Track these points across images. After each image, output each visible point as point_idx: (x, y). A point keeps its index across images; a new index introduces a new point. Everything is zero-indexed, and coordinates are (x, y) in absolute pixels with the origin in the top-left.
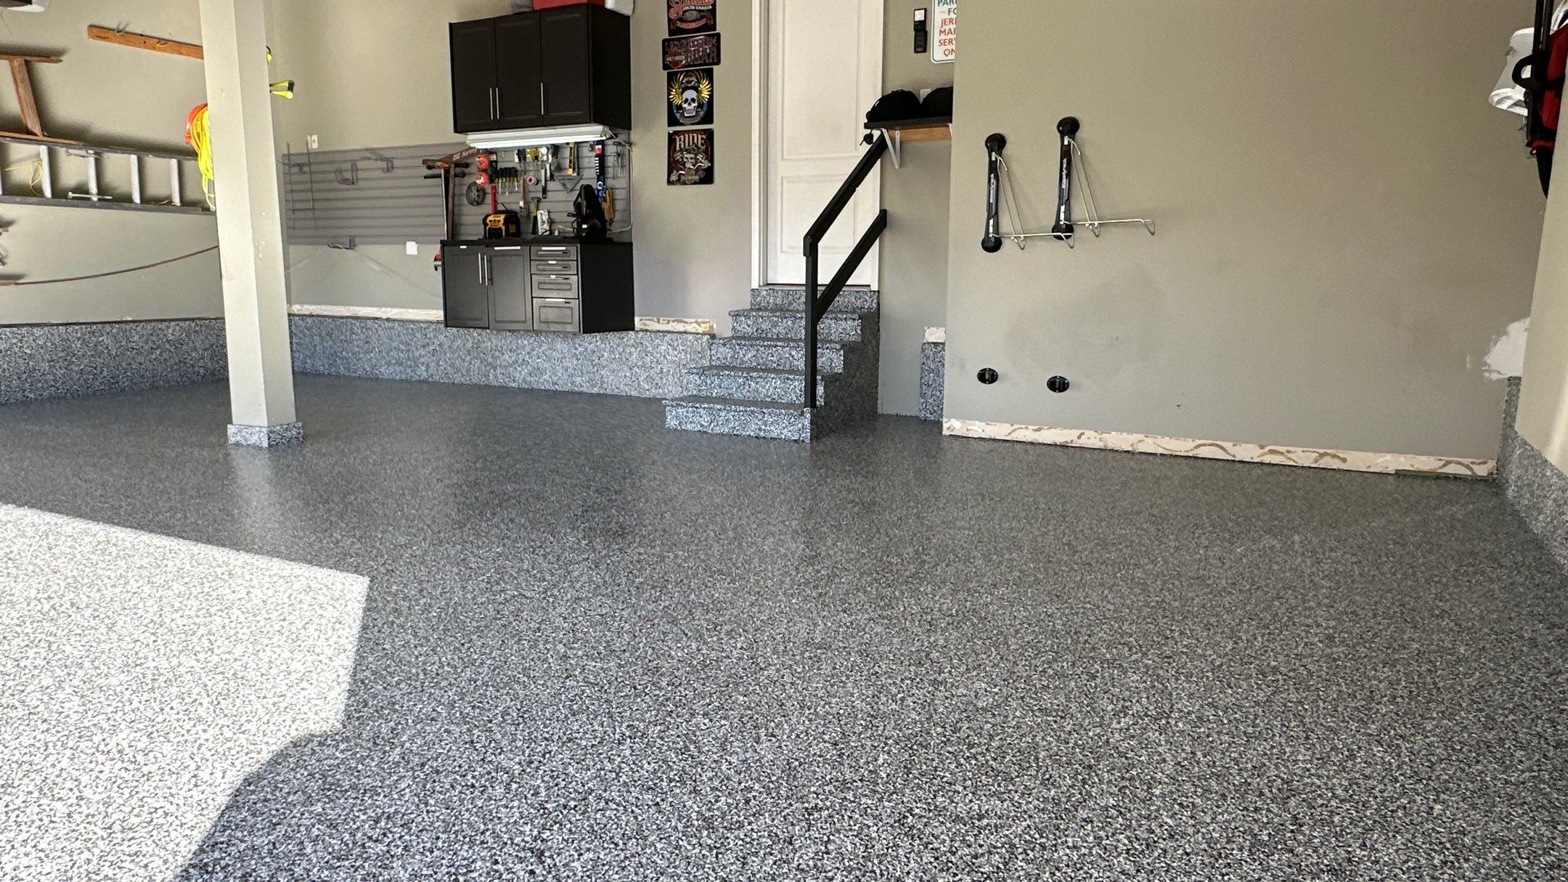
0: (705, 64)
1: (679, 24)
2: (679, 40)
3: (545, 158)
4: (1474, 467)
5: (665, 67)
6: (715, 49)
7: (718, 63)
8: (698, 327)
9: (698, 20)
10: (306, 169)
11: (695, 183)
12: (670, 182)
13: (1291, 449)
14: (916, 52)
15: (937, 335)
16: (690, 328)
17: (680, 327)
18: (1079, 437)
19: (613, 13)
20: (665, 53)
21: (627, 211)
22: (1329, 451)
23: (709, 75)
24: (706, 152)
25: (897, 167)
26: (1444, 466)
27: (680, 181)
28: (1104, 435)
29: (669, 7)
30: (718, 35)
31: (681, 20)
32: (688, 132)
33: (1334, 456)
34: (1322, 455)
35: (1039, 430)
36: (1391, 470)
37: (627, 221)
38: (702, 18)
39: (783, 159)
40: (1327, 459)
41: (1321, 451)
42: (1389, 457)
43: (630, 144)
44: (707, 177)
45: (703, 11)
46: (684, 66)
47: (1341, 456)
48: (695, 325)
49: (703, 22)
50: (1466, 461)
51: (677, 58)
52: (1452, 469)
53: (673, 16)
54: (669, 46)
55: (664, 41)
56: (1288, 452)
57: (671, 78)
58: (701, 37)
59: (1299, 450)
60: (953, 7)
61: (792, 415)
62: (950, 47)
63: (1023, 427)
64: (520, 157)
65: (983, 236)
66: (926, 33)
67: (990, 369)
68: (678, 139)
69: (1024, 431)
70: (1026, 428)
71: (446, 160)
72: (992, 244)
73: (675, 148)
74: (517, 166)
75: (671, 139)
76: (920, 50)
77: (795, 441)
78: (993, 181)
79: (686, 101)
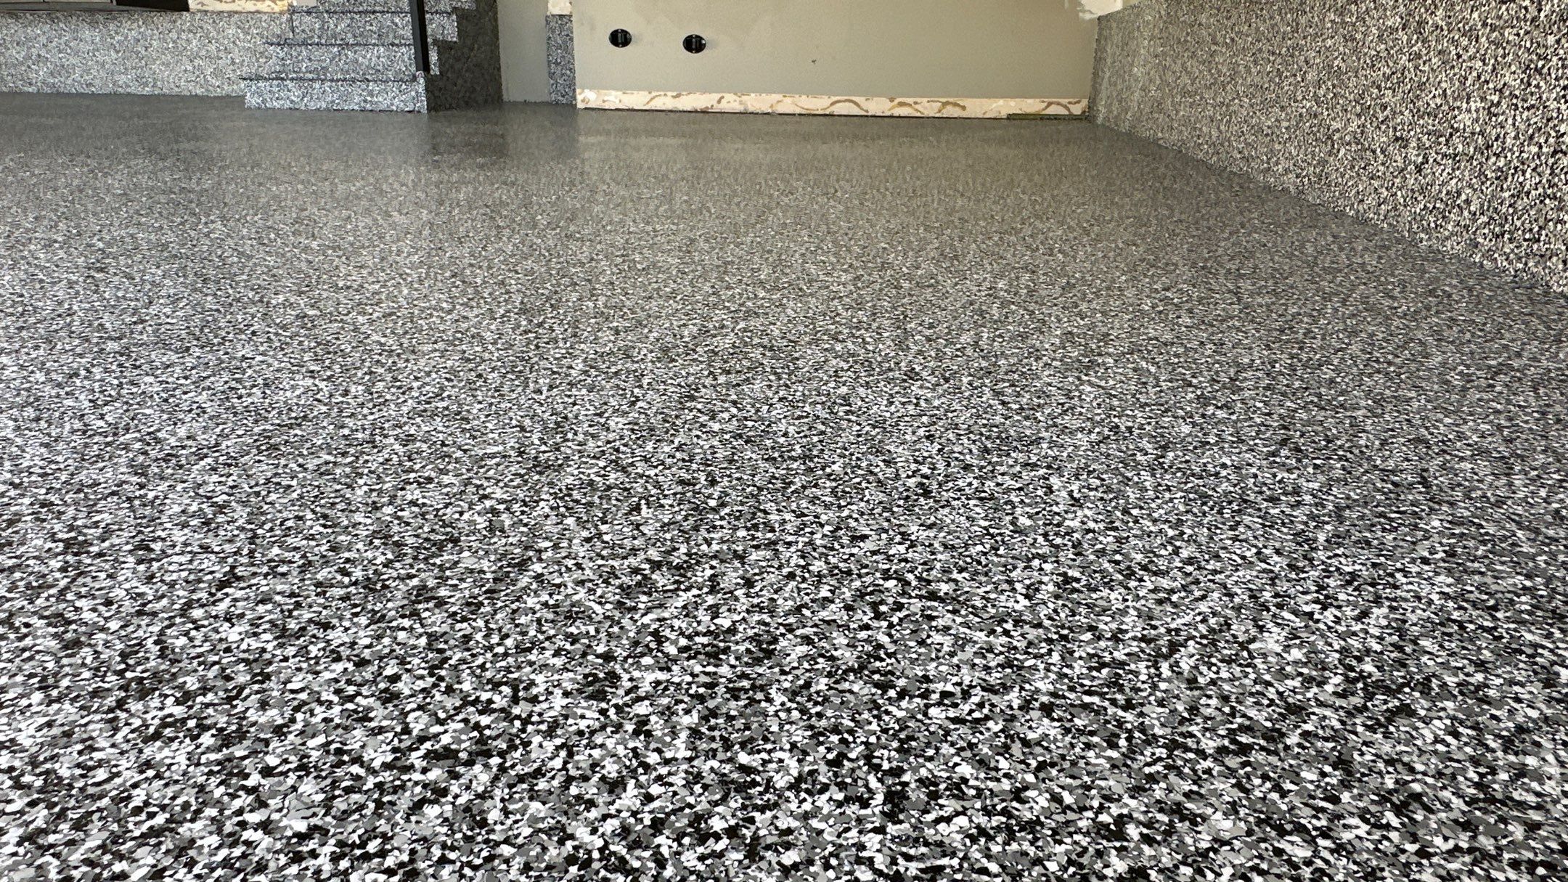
4: (1070, 106)
8: (273, 5)
13: (918, 100)
15: (562, 5)
16: (263, 7)
17: (250, 6)
18: (719, 102)
22: (951, 100)
26: (1047, 107)
28: (744, 98)
33: (956, 105)
34: (945, 104)
35: (678, 96)
36: (1004, 114)
40: (949, 108)
41: (944, 100)
42: (1001, 102)
47: (961, 103)
48: (271, 3)
50: (1064, 101)
52: (1053, 110)
56: (916, 103)
59: (925, 100)
61: (405, 82)
63: (662, 94)
67: (622, 30)
69: (663, 99)
70: (665, 95)
77: (410, 112)
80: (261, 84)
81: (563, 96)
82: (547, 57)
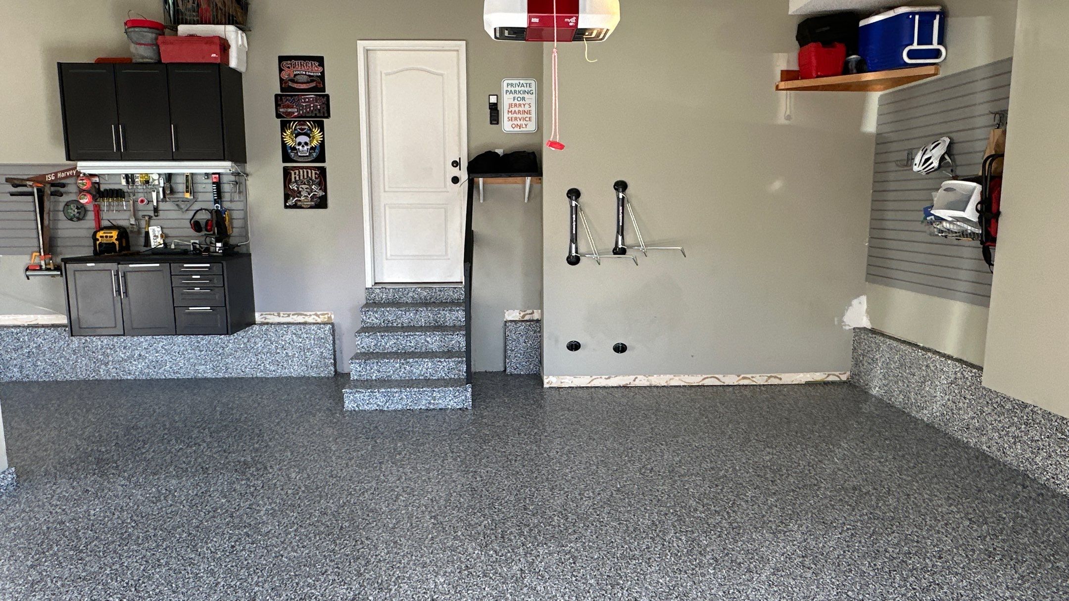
0: (316, 117)
1: (290, 84)
2: (291, 96)
3: (156, 182)
4: (840, 376)
5: (278, 116)
6: (324, 106)
7: (328, 116)
8: (317, 318)
9: (308, 82)
11: (311, 207)
12: (286, 207)
13: (753, 375)
14: (491, 123)
15: (514, 315)
16: (310, 320)
17: (300, 319)
18: (634, 380)
19: (234, 71)
20: (277, 105)
21: (245, 227)
22: (773, 375)
23: (321, 126)
24: (319, 184)
25: (481, 201)
26: (827, 377)
27: (295, 206)
28: (650, 378)
29: (281, 70)
30: (328, 96)
31: (293, 81)
32: (303, 168)
33: (776, 377)
34: (770, 377)
35: (609, 378)
36: (803, 382)
37: (247, 238)
38: (312, 81)
39: (385, 191)
40: (772, 379)
41: (769, 375)
42: (801, 375)
43: (247, 175)
44: (321, 203)
45: (313, 76)
46: (295, 117)
47: (779, 377)
48: (315, 317)
49: (313, 84)
50: (837, 373)
51: (290, 110)
52: (832, 378)
53: (285, 76)
54: (281, 100)
55: (276, 96)
56: (752, 377)
57: (284, 126)
58: (312, 96)
59: (758, 375)
60: (517, 96)
61: (458, 391)
62: (516, 123)
63: (599, 377)
64: (128, 182)
65: (567, 255)
66: (498, 111)
67: (575, 341)
68: (293, 173)
69: (599, 380)
70: (601, 378)
71: (39, 179)
72: (574, 260)
73: (291, 179)
74: (125, 189)
75: (287, 172)
76: (495, 122)
77: (460, 409)
78: (574, 219)
79: (300, 144)
80: (357, 395)
81: (515, 370)
82: (505, 346)
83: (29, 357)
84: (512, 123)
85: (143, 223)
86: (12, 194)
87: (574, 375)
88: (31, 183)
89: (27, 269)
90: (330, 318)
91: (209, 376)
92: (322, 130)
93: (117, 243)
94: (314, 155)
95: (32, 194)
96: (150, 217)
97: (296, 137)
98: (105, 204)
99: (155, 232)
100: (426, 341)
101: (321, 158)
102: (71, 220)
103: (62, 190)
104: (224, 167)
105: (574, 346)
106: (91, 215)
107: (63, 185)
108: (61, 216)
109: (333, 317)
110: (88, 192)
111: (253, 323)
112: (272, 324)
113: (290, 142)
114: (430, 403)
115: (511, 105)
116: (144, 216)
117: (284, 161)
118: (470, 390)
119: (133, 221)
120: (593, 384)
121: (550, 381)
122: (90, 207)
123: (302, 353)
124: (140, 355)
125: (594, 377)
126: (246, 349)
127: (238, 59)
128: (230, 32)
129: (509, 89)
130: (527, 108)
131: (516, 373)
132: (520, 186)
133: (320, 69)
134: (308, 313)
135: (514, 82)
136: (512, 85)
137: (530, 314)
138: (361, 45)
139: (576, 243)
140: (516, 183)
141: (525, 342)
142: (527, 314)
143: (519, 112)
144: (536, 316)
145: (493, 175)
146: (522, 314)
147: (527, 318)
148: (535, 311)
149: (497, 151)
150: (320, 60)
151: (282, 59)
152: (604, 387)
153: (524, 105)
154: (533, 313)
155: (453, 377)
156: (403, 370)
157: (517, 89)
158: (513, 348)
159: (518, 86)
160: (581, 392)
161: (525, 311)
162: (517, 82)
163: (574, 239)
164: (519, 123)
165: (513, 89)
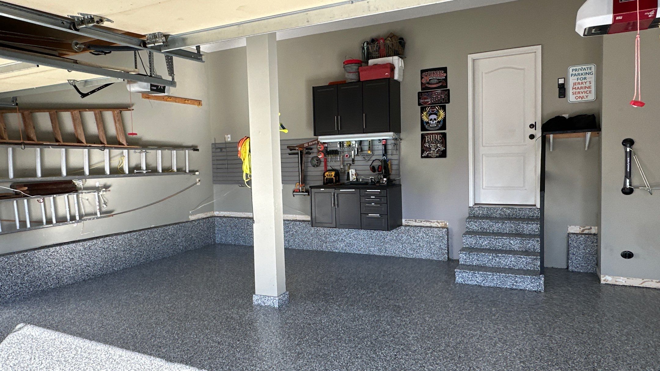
0: (441, 103)
1: (427, 85)
2: (427, 92)
3: (354, 146)
5: (419, 104)
6: (447, 96)
7: (449, 102)
8: (438, 224)
9: (437, 83)
10: (224, 150)
11: (437, 157)
12: (422, 157)
14: (559, 97)
15: (575, 229)
16: (434, 225)
17: (428, 224)
19: (396, 81)
20: (419, 98)
21: (399, 169)
23: (444, 108)
24: (442, 143)
25: (551, 150)
27: (427, 157)
29: (422, 78)
30: (449, 90)
31: (428, 83)
32: (433, 134)
35: (659, 282)
37: (399, 175)
38: (440, 82)
39: (483, 146)
43: (401, 140)
44: (443, 154)
45: (440, 79)
46: (430, 104)
48: (437, 223)
49: (440, 84)
51: (426, 100)
53: (424, 81)
54: (421, 95)
55: (419, 93)
57: (423, 110)
58: (439, 91)
60: (579, 77)
61: (534, 278)
62: (579, 95)
63: (650, 280)
64: (340, 146)
65: (622, 187)
66: (565, 89)
67: (628, 252)
68: (426, 137)
69: (650, 283)
70: (652, 281)
71: (301, 146)
72: (628, 191)
73: (425, 141)
74: (339, 150)
75: (423, 137)
76: (562, 97)
77: (535, 291)
78: (628, 161)
79: (431, 120)
80: (464, 274)
81: (576, 268)
82: (568, 251)
83: (292, 236)
84: (576, 96)
85: (347, 168)
86: (290, 154)
87: (628, 276)
88: (297, 148)
89: (294, 192)
90: (446, 224)
91: (376, 254)
92: (445, 111)
93: (334, 178)
94: (440, 125)
95: (298, 154)
96: (350, 165)
97: (429, 116)
98: (329, 158)
99: (352, 172)
100: (510, 242)
101: (444, 127)
102: (314, 166)
103: (311, 151)
104: (388, 136)
105: (628, 255)
106: (323, 164)
107: (311, 149)
108: (310, 164)
109: (447, 224)
110: (322, 152)
111: (401, 225)
112: (411, 226)
113: (425, 119)
114: (513, 285)
115: (575, 84)
116: (347, 164)
117: (422, 130)
118: (543, 279)
119: (342, 167)
120: (644, 285)
121: (606, 279)
122: (322, 160)
123: (428, 245)
124: (342, 239)
125: (645, 280)
126: (397, 241)
127: (399, 75)
128: (396, 61)
129: (574, 72)
130: (588, 85)
131: (576, 270)
132: (582, 139)
133: (445, 75)
134: (433, 221)
135: (578, 68)
136: (576, 70)
137: (588, 229)
138: (470, 57)
139: (630, 178)
140: (579, 137)
141: (584, 249)
142: (586, 229)
143: (581, 88)
144: (594, 230)
145: (561, 132)
146: (582, 229)
147: (586, 232)
148: (593, 227)
149: (563, 115)
150: (445, 69)
151: (422, 71)
152: (655, 288)
153: (586, 83)
154: (591, 228)
155: (529, 268)
156: (494, 261)
157: (580, 72)
158: (575, 253)
159: (581, 70)
160: (633, 290)
161: (584, 227)
162: (580, 67)
163: (628, 175)
164: (581, 95)
165: (577, 73)
